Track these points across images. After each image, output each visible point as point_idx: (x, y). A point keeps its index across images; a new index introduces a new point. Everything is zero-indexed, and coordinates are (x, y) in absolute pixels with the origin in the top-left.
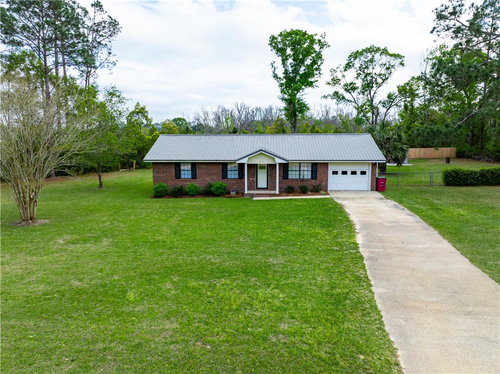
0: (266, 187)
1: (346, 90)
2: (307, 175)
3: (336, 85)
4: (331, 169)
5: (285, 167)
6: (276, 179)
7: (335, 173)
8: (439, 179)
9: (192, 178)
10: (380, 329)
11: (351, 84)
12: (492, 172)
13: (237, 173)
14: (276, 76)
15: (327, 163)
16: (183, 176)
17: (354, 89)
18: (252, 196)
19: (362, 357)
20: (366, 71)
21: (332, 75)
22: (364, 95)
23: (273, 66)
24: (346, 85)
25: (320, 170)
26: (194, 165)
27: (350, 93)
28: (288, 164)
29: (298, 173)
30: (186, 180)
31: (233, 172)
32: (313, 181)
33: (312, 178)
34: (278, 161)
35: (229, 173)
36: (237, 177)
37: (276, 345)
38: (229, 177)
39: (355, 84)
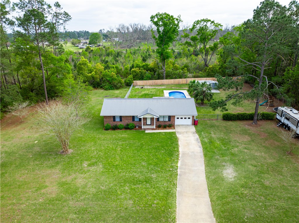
0: (150, 124)
2: (167, 120)
5: (158, 119)
6: (154, 121)
7: (178, 118)
8: (221, 117)
9: (120, 121)
10: (175, 202)
12: (242, 115)
15: (175, 116)
16: (116, 120)
18: (145, 129)
19: (170, 210)
25: (172, 118)
26: (121, 117)
28: (159, 118)
29: (163, 119)
30: (117, 122)
31: (137, 119)
32: (169, 122)
33: (169, 121)
34: (155, 117)
35: (135, 118)
37: (153, 207)
38: (135, 120)
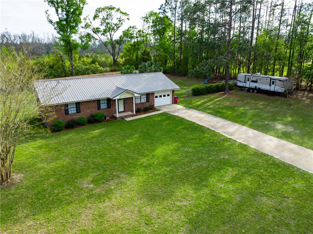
0: (124, 111)
1: (93, 32)
2: (144, 101)
3: (87, 28)
4: (155, 95)
7: (156, 97)
9: (77, 113)
11: (97, 28)
13: (106, 104)
14: (51, 22)
15: (154, 93)
16: (70, 113)
17: (98, 32)
18: (122, 118)
20: (107, 21)
21: (85, 22)
22: (104, 35)
23: (47, 13)
24: (94, 29)
25: (151, 97)
26: (78, 103)
27: (96, 34)
30: (73, 114)
31: (104, 105)
35: (101, 105)
36: (106, 107)
39: (100, 29)
